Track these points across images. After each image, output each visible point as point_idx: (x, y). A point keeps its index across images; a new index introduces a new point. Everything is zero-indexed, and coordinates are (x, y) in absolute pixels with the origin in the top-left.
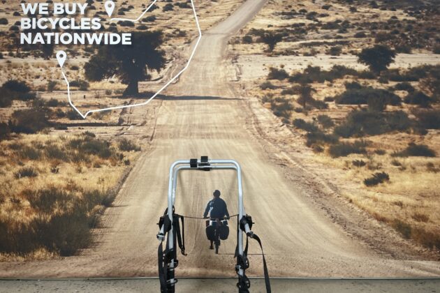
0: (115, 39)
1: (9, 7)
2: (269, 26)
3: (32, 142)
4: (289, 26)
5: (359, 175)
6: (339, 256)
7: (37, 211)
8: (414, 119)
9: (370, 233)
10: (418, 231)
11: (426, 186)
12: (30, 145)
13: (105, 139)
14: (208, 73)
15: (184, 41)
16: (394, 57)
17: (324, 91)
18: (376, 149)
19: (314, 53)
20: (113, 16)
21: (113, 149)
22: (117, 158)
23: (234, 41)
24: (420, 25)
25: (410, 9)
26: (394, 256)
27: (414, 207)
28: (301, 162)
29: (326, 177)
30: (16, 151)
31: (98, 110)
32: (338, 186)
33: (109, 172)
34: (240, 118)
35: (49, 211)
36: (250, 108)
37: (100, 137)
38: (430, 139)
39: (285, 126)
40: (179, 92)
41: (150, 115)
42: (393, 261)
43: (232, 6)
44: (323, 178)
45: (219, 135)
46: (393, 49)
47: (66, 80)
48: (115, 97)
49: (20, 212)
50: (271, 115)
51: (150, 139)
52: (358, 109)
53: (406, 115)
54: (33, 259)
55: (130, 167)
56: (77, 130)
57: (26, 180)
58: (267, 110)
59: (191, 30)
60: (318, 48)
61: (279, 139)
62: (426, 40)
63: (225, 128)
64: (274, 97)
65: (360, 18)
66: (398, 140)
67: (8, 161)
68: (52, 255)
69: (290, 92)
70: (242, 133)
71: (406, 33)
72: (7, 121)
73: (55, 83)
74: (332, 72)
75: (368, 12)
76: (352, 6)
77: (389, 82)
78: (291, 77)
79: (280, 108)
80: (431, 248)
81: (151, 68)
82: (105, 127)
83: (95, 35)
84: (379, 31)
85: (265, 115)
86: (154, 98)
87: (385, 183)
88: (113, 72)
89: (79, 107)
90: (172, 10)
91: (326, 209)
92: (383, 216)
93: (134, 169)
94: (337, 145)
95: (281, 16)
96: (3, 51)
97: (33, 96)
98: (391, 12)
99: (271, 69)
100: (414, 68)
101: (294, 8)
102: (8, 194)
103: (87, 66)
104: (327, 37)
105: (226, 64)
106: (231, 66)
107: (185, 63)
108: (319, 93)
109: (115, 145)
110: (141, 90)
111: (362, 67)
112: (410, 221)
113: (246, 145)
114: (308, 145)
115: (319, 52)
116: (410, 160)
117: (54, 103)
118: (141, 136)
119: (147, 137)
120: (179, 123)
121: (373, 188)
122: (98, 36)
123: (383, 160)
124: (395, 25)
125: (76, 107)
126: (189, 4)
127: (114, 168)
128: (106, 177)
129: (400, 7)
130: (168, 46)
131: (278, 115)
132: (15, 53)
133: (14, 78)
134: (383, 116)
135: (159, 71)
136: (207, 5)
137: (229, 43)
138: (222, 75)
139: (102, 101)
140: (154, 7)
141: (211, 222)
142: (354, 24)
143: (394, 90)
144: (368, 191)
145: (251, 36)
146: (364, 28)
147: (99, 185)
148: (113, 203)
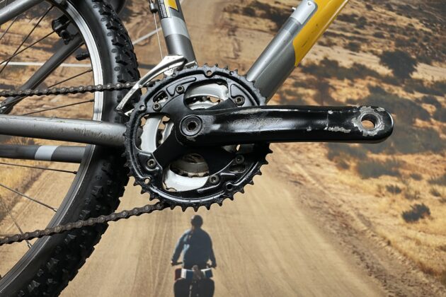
2: (276, 3)
5: (395, 206)
9: (416, 292)
16: (416, 66)
17: (345, 91)
18: (411, 172)
19: (330, 44)
23: (232, 10)
24: (437, 38)
25: (425, 20)
28: (322, 181)
29: (355, 205)
32: (371, 220)
46: (414, 57)
48: (38, 48)
53: (437, 134)
60: (335, 40)
62: (444, 55)
64: (283, 88)
65: (377, 17)
66: (433, 163)
69: (303, 85)
71: (425, 44)
74: (351, 70)
75: (385, 13)
76: (368, 3)
77: (415, 92)
78: (304, 67)
84: (398, 35)
87: (427, 219)
88: (42, 12)
91: (358, 254)
94: (365, 162)
98: (408, 19)
100: (437, 82)
104: (344, 30)
105: (219, 35)
106: (227, 39)
108: (340, 93)
111: (384, 71)
114: (330, 157)
115: (335, 44)
121: (414, 225)
123: (420, 188)
124: (413, 33)
129: (415, 16)
134: (414, 131)
137: (225, 10)
138: (214, 47)
141: (184, 271)
142: (371, 22)
143: (421, 102)
144: (409, 228)
145: (255, 8)
146: (382, 29)
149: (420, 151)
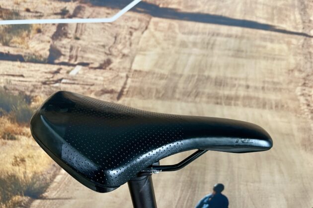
13: (22, 89)
34: (296, 74)
37: (9, 82)
41: (120, 47)
45: (248, 101)
51: (116, 95)
63: (263, 88)
70: (289, 102)
82: (18, 63)
118: (98, 89)
119: (112, 92)
120: (179, 72)
128: (29, 156)
147: (17, 168)
148: (45, 194)
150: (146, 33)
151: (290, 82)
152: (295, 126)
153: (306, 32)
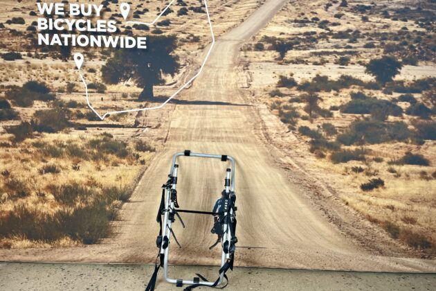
0: (131, 42)
1: (25, 6)
2: (282, 34)
3: (54, 141)
4: (300, 34)
5: (357, 180)
6: (333, 251)
7: (61, 204)
8: (412, 131)
9: (362, 232)
10: (406, 232)
11: (418, 192)
12: (52, 144)
13: (123, 140)
14: (220, 80)
15: (197, 47)
16: (400, 69)
17: (330, 100)
18: (374, 157)
19: (323, 63)
20: (128, 18)
21: (129, 149)
22: (134, 158)
23: (246, 48)
24: (430, 37)
25: (421, 20)
26: (381, 253)
27: (405, 211)
28: (304, 166)
29: (326, 181)
30: (39, 149)
31: (115, 113)
32: (336, 190)
33: (126, 170)
34: (249, 123)
35: (72, 204)
36: (259, 114)
37: (117, 137)
38: (426, 149)
39: (291, 132)
40: (192, 98)
41: (164, 118)
42: (380, 257)
43: (246, 11)
44: (323, 182)
45: (228, 139)
46: (400, 60)
47: (84, 82)
48: (131, 100)
49: (45, 205)
50: (278, 122)
51: (164, 140)
52: (361, 118)
53: (406, 126)
54: (59, 246)
55: (146, 166)
56: (96, 131)
57: (49, 176)
58: (275, 117)
59: (205, 36)
60: (327, 58)
61: (285, 145)
62: (433, 53)
63: (234, 132)
64: (282, 105)
65: (371, 28)
66: (396, 149)
67: (32, 158)
68: (76, 243)
69: (297, 100)
70: (250, 138)
71: (415, 45)
72: (29, 121)
73: (74, 85)
74: (339, 81)
75: (380, 22)
76: (364, 15)
77: (393, 93)
78: (299, 86)
79: (288, 116)
80: (416, 246)
81: (166, 72)
82: (122, 129)
83: (111, 38)
84: (389, 41)
85: (273, 122)
86: (168, 102)
87: (380, 189)
88: (129, 75)
89: (97, 109)
90: (187, 14)
91: (324, 210)
92: (375, 217)
93: (149, 168)
94: (339, 152)
95: (293, 24)
96: (22, 51)
97: (53, 97)
98: (402, 22)
99: (281, 77)
100: (418, 80)
101: (307, 15)
102: (34, 188)
103: (104, 69)
104: (337, 47)
105: (237, 71)
106: (242, 73)
107: (198, 68)
108: (325, 102)
109: (131, 146)
110: (156, 94)
111: (369, 78)
112: (400, 223)
113: (254, 150)
114: (312, 151)
115: (328, 62)
116: (405, 168)
117: (73, 104)
118: (156, 138)
119: (162, 139)
120: (192, 127)
121: (369, 192)
122: (114, 39)
123: (380, 168)
124: (405, 36)
125: (95, 108)
126: (203, 8)
127: (130, 167)
128: (123, 175)
129: (411, 18)
130: (182, 52)
131: (284, 121)
132: (33, 53)
133: (34, 78)
134: (385, 126)
135: (173, 76)
136: (221, 10)
137: (241, 50)
138: (233, 81)
139: (118, 104)
140: (169, 11)
142: (364, 34)
143: (397, 101)
144: (364, 194)
145: (263, 43)
146: (374, 38)
147: (117, 182)
148: (130, 199)
149: (386, 141)
150: (175, 111)
151: (247, 128)
152: (258, 152)
153: (247, 104)
